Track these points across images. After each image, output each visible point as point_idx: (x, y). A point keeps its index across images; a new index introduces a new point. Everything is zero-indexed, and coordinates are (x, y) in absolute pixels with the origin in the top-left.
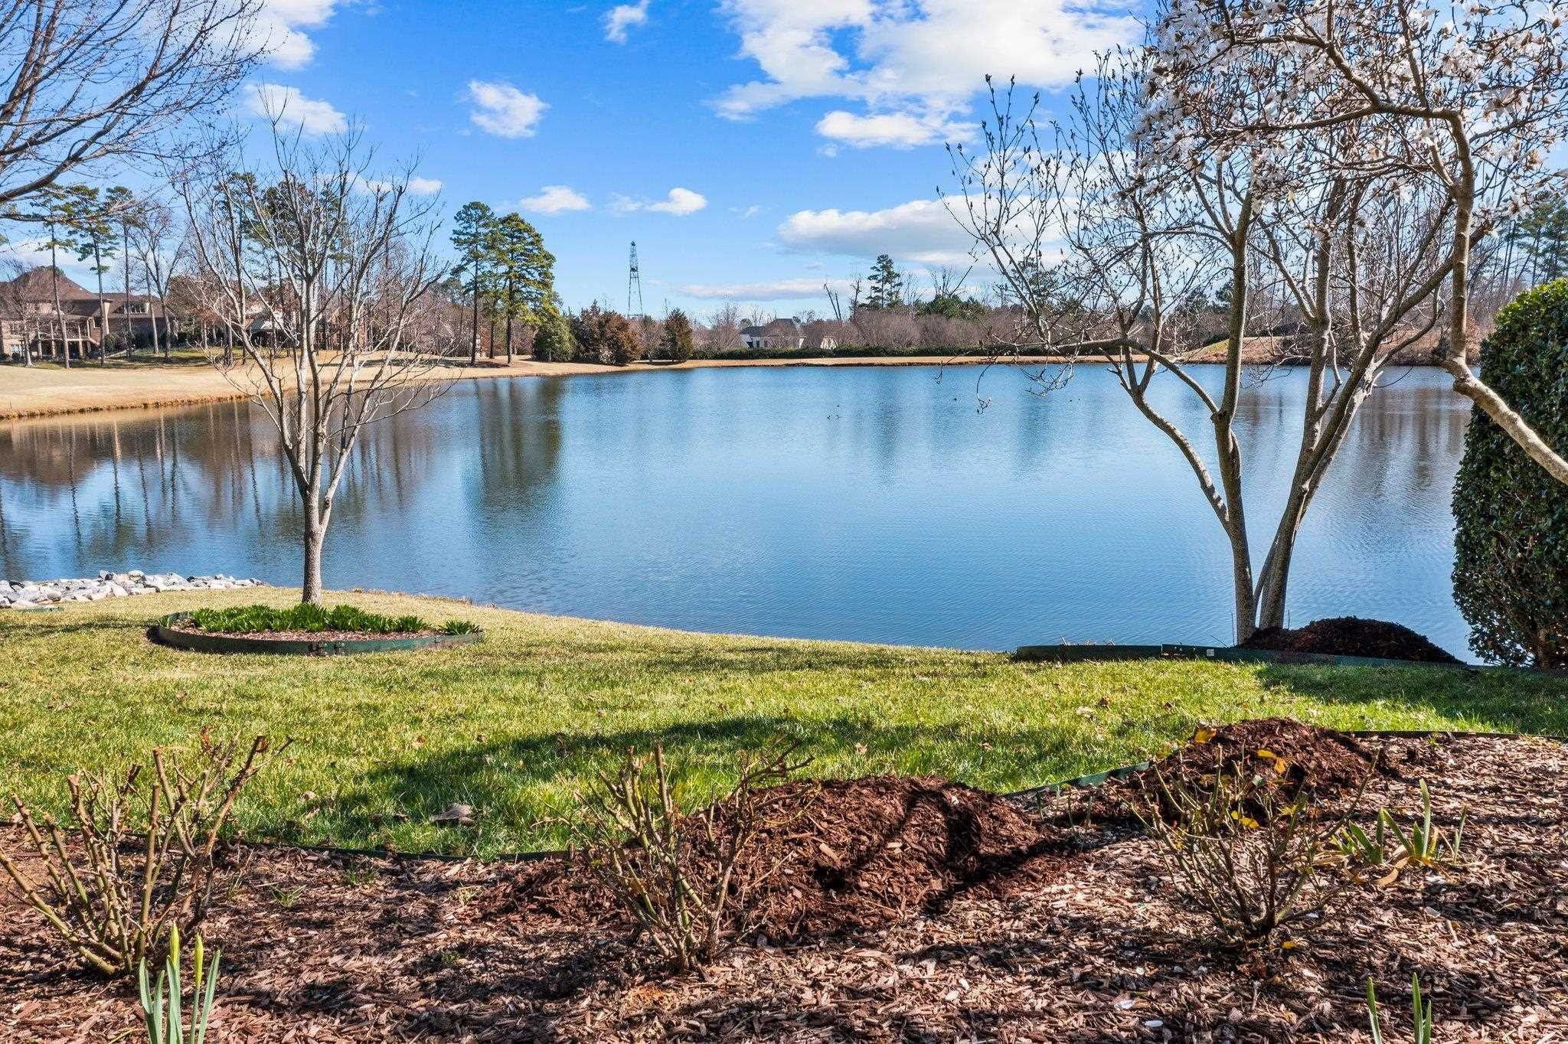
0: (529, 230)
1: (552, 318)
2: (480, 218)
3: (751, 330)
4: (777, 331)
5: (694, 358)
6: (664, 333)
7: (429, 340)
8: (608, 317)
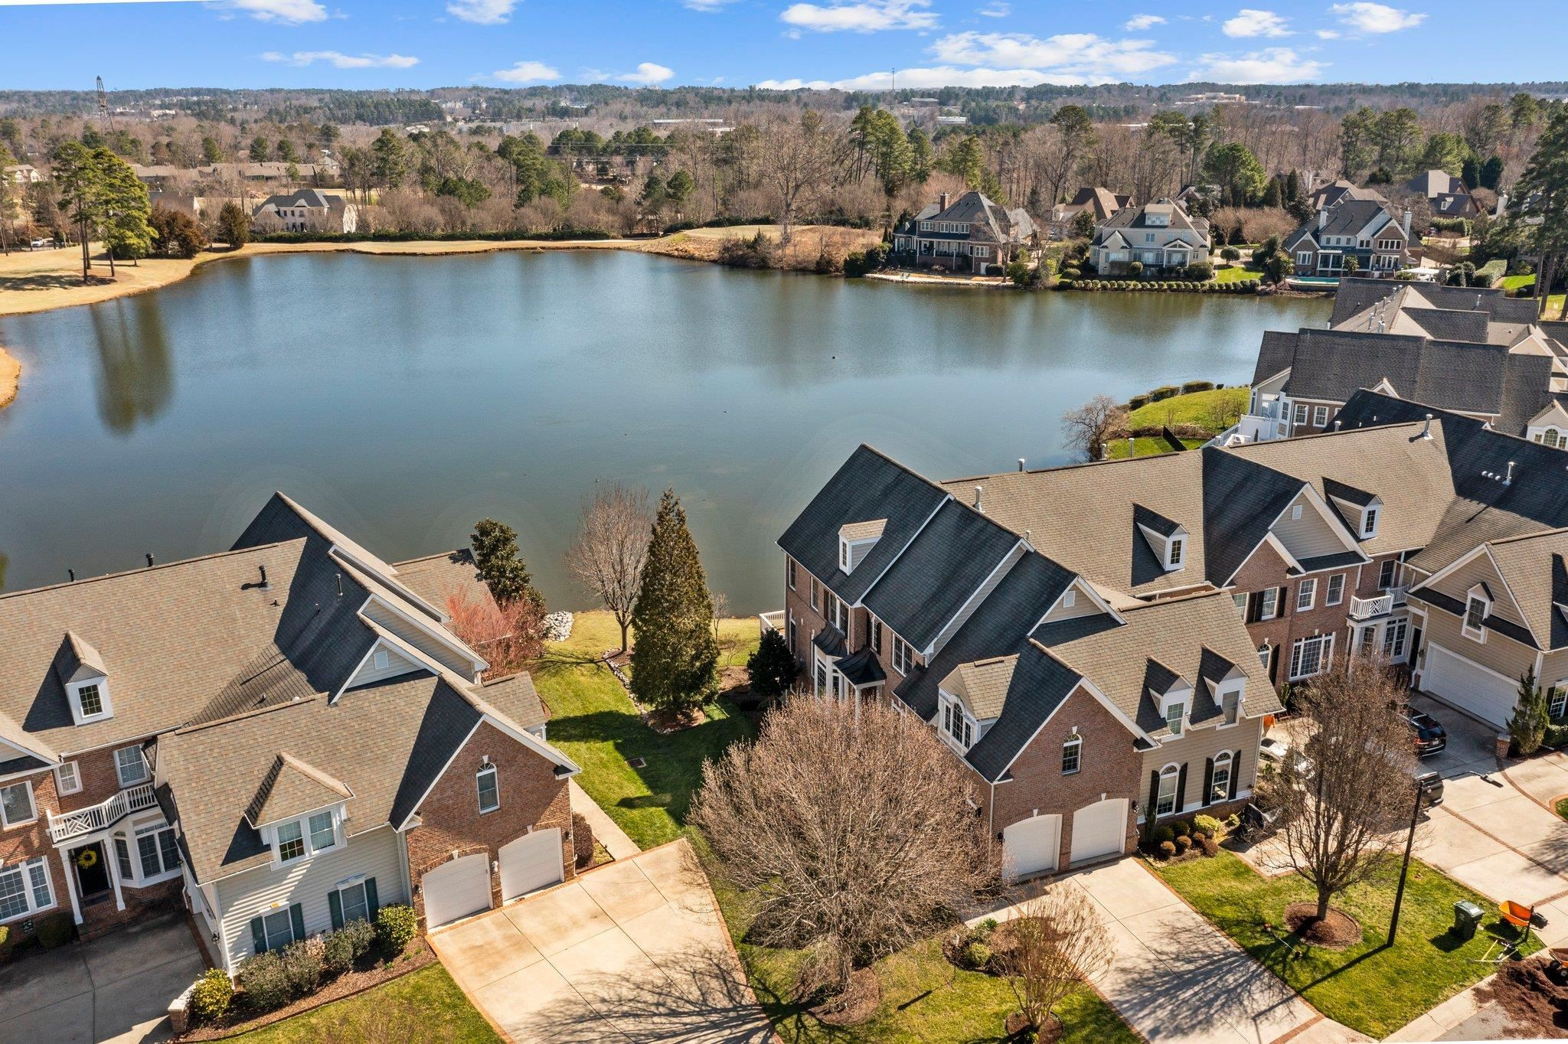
8: (174, 216)
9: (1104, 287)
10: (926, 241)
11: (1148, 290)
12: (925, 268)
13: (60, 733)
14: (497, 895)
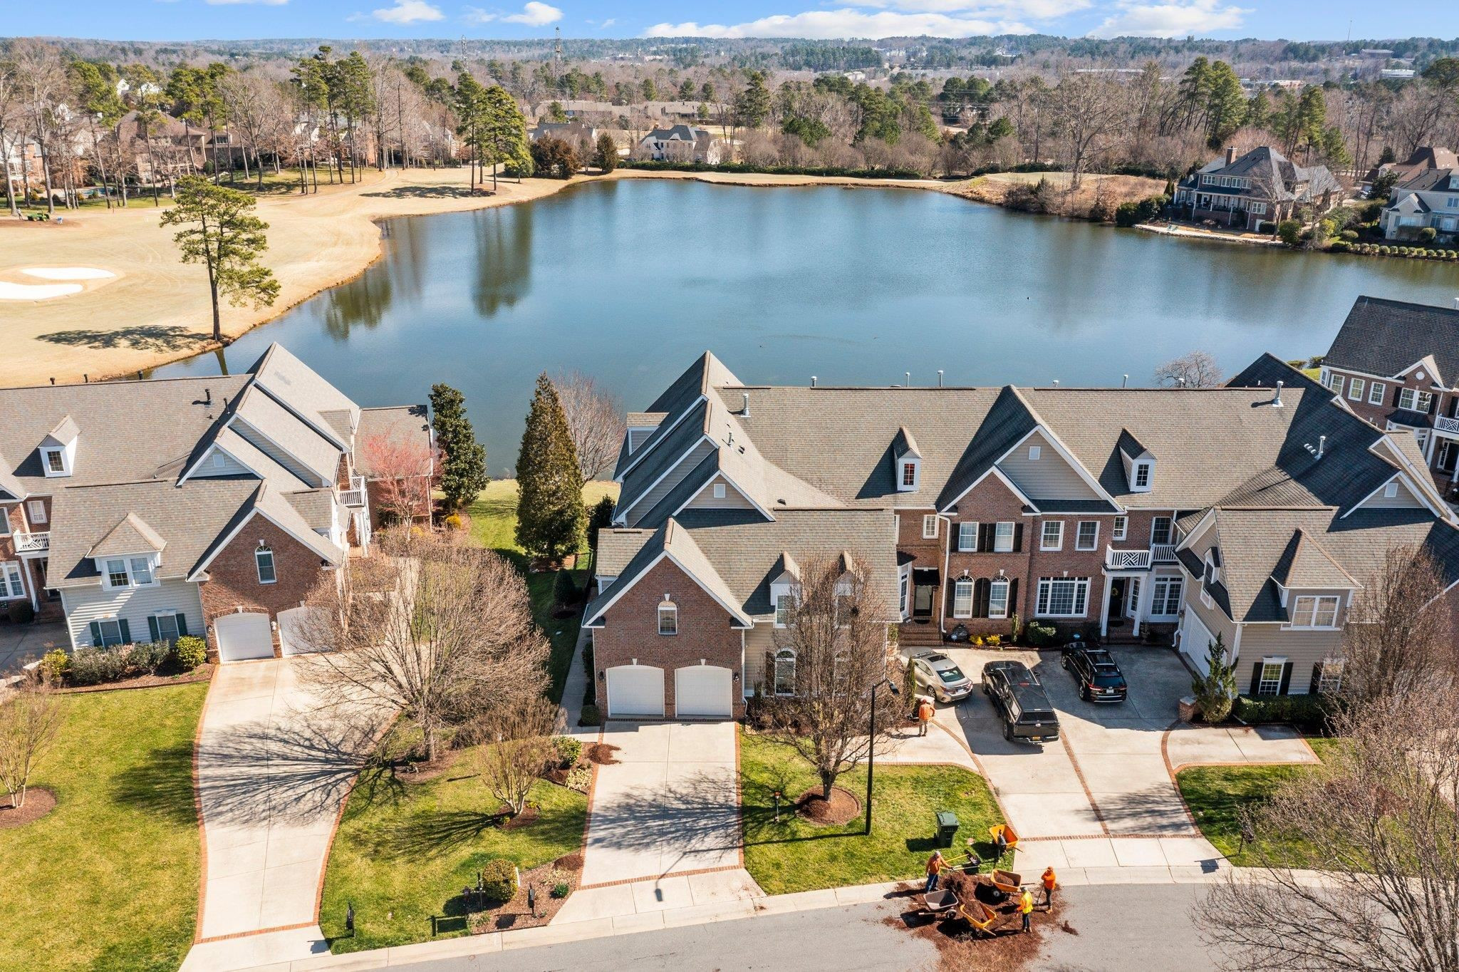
5: (617, 168)
8: (557, 143)
9: (1382, 253)
10: (1205, 195)
11: (1434, 258)
12: (1197, 221)
13: (33, 480)
14: (277, 648)
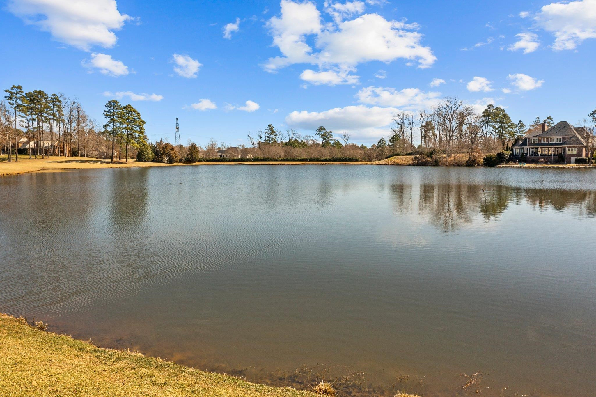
0: (135, 111)
1: (144, 145)
2: (115, 106)
3: (221, 151)
4: (231, 152)
5: (199, 161)
6: (188, 152)
7: (95, 153)
8: (167, 145)
10: (533, 148)
